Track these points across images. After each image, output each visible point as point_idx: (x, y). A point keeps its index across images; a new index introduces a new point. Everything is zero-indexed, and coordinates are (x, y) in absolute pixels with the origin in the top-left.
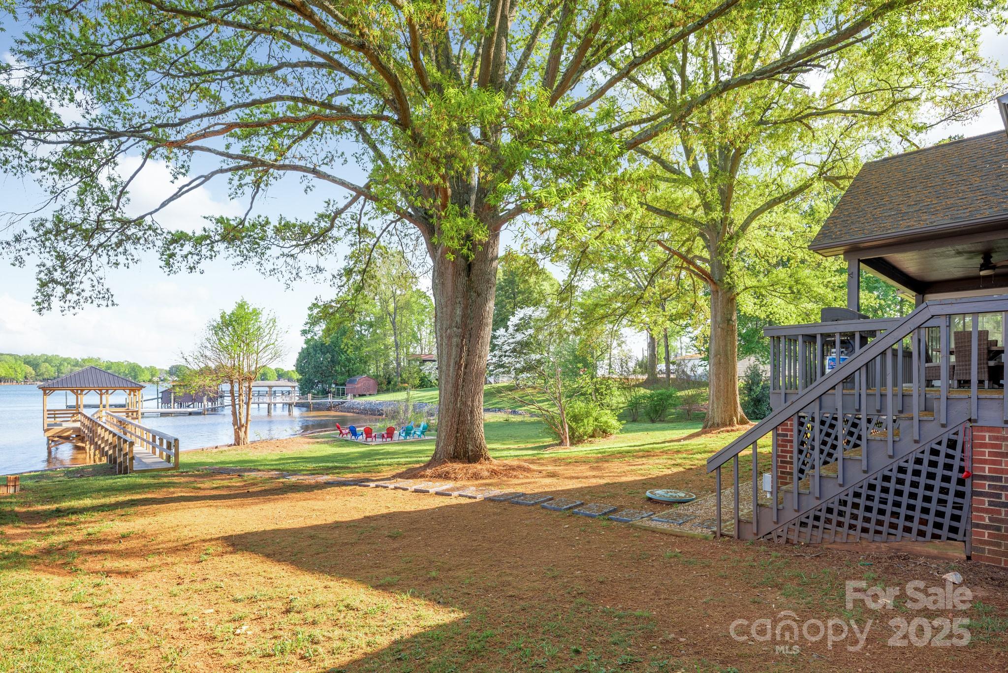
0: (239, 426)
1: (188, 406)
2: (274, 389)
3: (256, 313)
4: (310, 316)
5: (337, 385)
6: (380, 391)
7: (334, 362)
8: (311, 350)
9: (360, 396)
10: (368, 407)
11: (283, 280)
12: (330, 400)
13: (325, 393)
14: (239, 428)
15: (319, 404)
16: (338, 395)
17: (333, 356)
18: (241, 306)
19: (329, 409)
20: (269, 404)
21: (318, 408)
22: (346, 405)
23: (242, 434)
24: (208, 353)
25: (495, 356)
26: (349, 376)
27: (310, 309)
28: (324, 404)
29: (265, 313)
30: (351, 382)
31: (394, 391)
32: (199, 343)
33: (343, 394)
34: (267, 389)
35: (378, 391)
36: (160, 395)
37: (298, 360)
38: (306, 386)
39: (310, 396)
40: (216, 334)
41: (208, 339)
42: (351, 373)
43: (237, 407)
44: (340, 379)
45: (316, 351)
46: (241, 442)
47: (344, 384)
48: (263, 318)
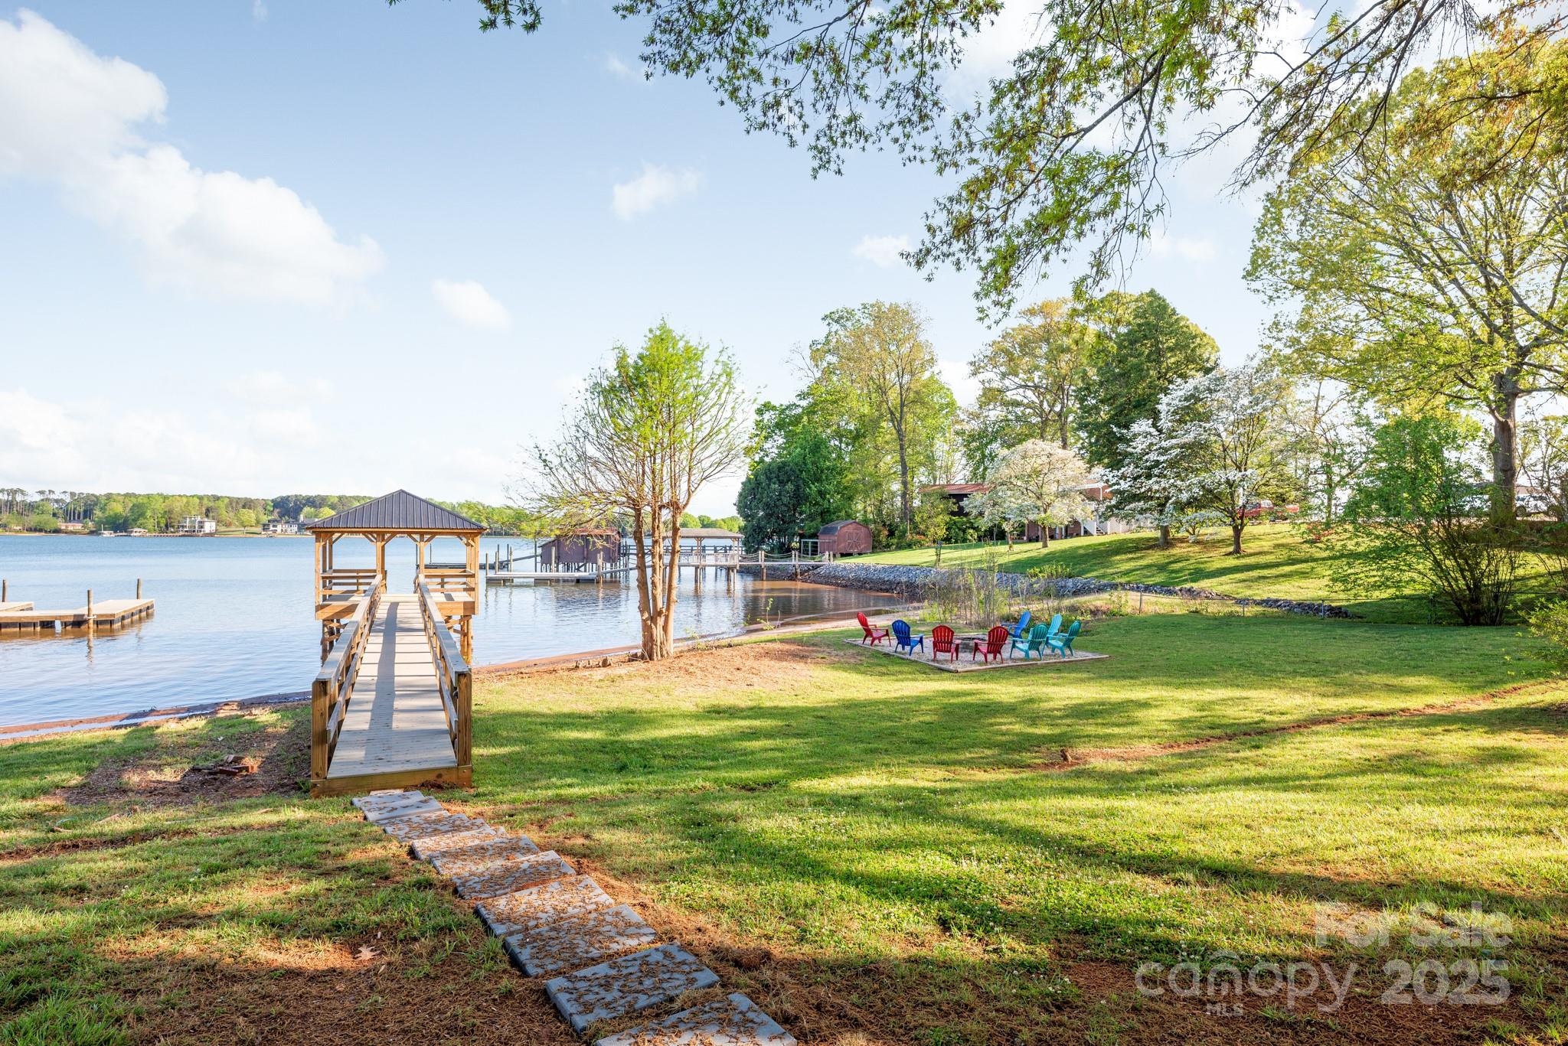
0: (653, 615)
1: (578, 570)
2: (705, 542)
3: (692, 357)
4: (757, 423)
5: (802, 536)
6: (877, 547)
7: (799, 498)
8: (762, 478)
9: (843, 555)
10: (863, 575)
11: (806, 140)
12: (795, 562)
13: (785, 550)
14: (653, 619)
15: (774, 569)
16: (806, 552)
17: (798, 488)
18: (662, 338)
19: (793, 577)
20: (697, 568)
21: (774, 575)
22: (822, 571)
23: (658, 632)
24: (591, 451)
25: (1123, 477)
26: (823, 521)
27: (760, 412)
28: (784, 569)
29: (709, 357)
30: (827, 532)
31: (899, 548)
32: (571, 422)
33: (815, 552)
34: (693, 542)
35: (874, 548)
36: (539, 551)
37: (740, 495)
38: (753, 538)
39: (762, 554)
40: (608, 406)
41: (592, 417)
42: (826, 515)
43: (649, 571)
44: (809, 526)
45: (770, 479)
46: (657, 650)
47: (814, 536)
48: (708, 368)
